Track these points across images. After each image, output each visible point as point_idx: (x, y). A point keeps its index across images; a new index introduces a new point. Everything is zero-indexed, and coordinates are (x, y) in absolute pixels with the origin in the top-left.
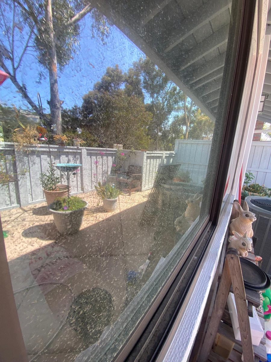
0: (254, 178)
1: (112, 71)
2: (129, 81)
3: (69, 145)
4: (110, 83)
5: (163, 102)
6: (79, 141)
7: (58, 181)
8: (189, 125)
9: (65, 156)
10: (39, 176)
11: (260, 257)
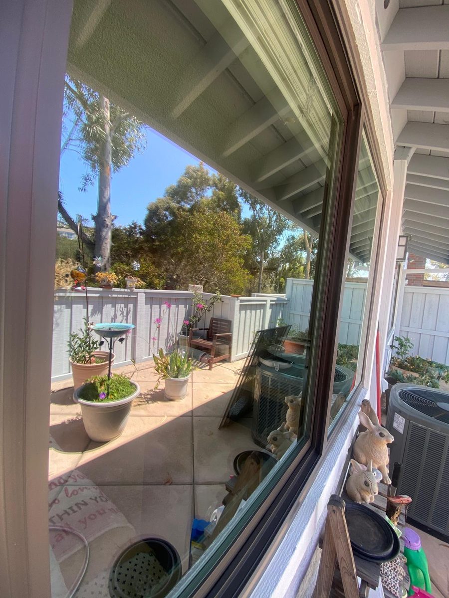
0: (412, 346)
1: (195, 171)
2: (219, 185)
3: (118, 286)
4: (190, 187)
5: (270, 217)
6: (133, 282)
7: (95, 346)
8: (311, 251)
9: (111, 305)
10: (67, 338)
11: (408, 497)
